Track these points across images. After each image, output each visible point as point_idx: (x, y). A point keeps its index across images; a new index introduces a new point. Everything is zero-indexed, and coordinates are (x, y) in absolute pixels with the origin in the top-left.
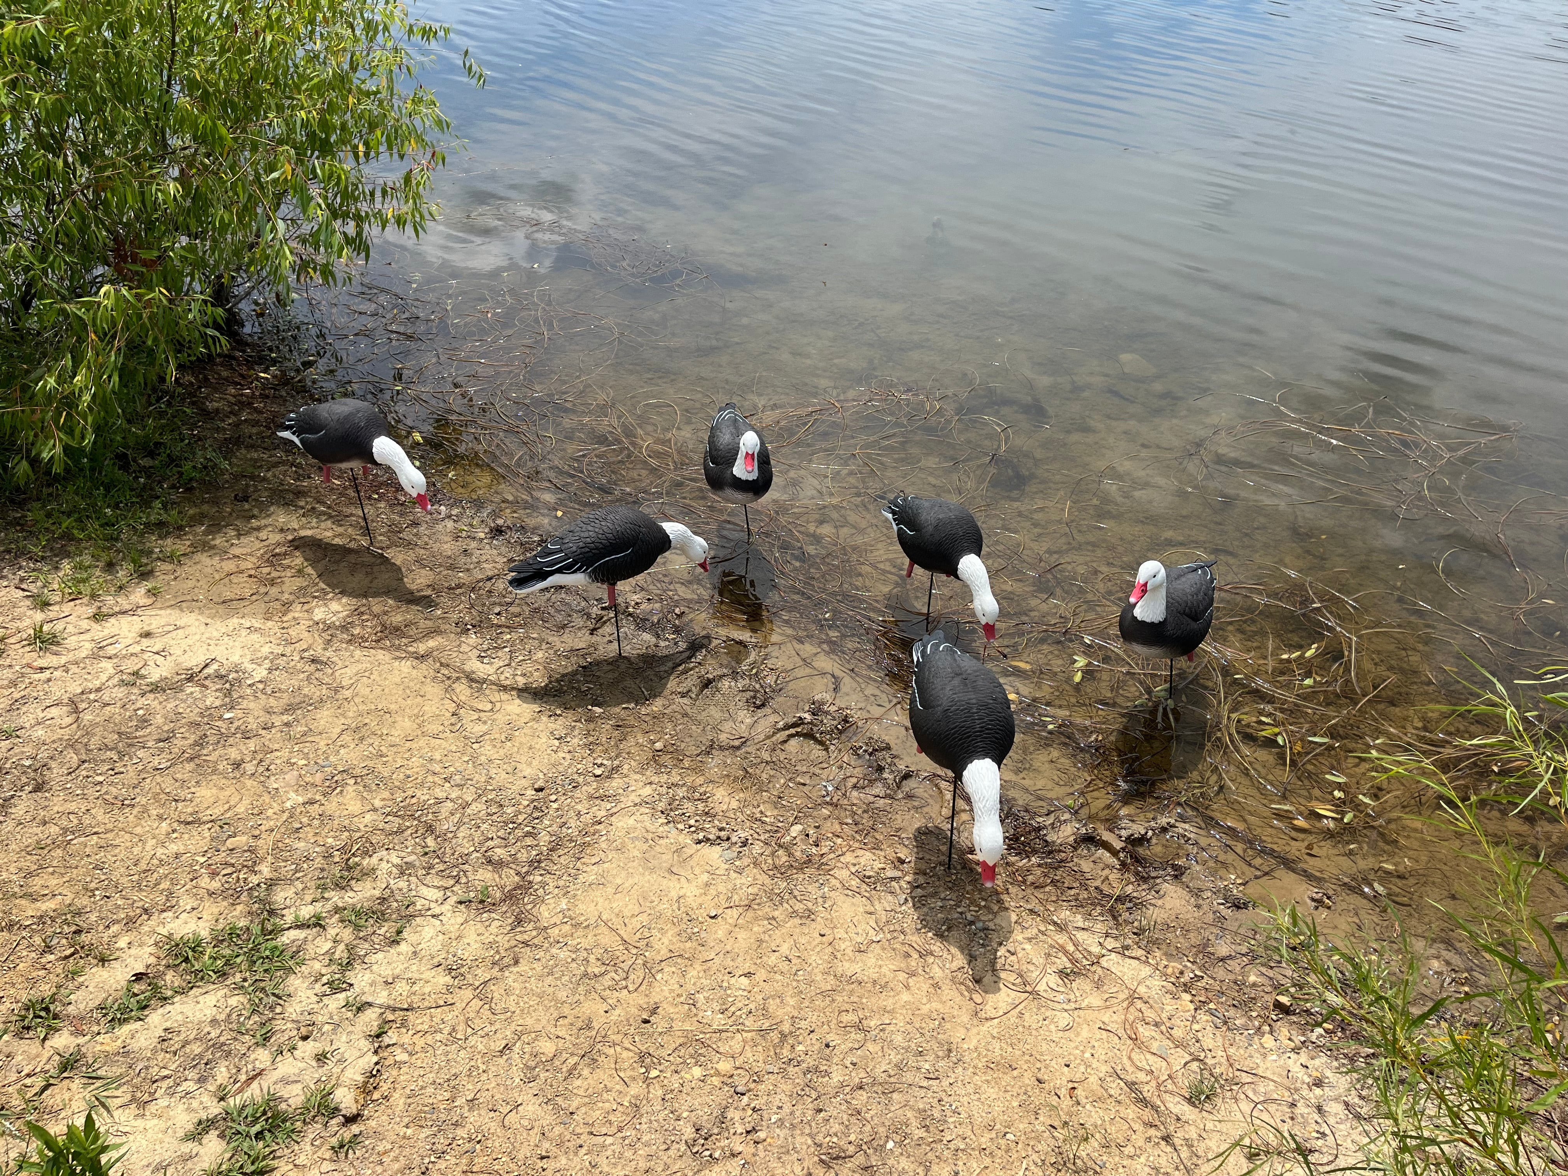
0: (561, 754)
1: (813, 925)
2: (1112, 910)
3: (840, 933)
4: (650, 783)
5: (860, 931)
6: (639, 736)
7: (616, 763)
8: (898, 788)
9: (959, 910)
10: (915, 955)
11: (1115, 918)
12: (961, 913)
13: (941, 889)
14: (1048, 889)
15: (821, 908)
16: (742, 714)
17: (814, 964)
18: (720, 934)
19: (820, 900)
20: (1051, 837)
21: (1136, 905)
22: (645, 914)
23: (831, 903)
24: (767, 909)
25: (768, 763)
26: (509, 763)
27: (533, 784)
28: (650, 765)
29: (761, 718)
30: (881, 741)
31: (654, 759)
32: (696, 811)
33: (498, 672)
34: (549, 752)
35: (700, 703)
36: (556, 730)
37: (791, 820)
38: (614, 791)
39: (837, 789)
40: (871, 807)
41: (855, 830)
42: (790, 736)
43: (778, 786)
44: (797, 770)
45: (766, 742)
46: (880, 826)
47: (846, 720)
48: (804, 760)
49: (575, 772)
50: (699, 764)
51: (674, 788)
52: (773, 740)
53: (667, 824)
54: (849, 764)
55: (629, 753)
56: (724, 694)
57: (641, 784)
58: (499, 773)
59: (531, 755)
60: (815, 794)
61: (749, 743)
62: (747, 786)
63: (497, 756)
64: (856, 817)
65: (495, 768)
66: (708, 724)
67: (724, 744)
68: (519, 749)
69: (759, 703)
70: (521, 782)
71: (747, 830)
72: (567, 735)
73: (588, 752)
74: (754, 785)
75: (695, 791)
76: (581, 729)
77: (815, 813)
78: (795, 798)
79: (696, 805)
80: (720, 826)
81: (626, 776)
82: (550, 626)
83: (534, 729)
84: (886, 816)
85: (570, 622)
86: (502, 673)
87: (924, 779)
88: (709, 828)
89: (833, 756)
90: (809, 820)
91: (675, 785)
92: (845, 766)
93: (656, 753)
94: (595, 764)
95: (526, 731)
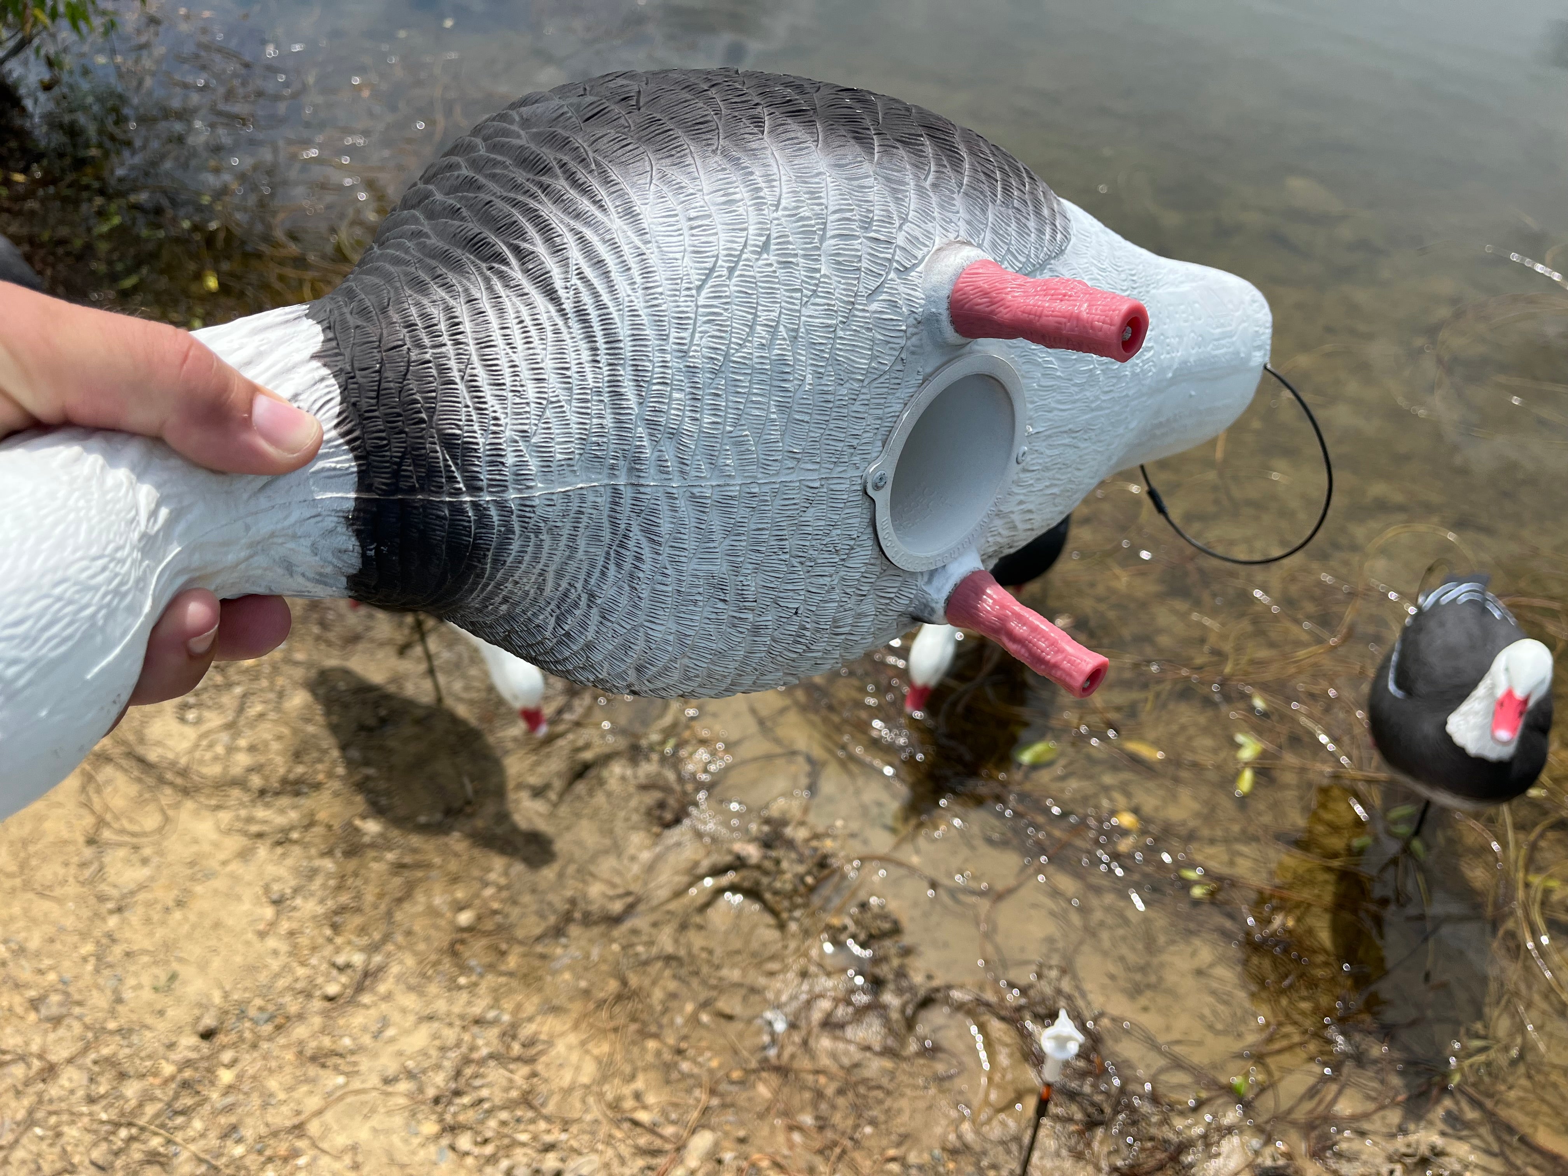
0: (272, 943)
4: (430, 1018)
6: (438, 888)
7: (377, 959)
16: (637, 839)
25: (669, 959)
26: (167, 962)
27: (198, 1019)
28: (441, 968)
29: (668, 849)
30: (884, 916)
31: (453, 951)
32: (507, 1090)
33: (204, 743)
34: (250, 936)
35: (564, 810)
36: (277, 879)
37: (695, 1115)
38: (354, 1039)
39: (793, 1026)
40: (854, 1079)
41: (817, 1145)
42: (719, 892)
43: (679, 1020)
44: (721, 979)
45: (673, 906)
46: (868, 1130)
47: (822, 863)
48: (738, 952)
49: (289, 988)
50: (537, 963)
51: (475, 1029)
52: (684, 900)
53: (438, 1137)
54: (820, 966)
55: (409, 933)
56: (609, 795)
57: (411, 1019)
58: (139, 987)
59: (213, 943)
60: (749, 1042)
61: (641, 907)
62: (621, 1020)
63: (147, 944)
64: (823, 1106)
65: (136, 974)
66: (571, 860)
67: (594, 908)
68: (194, 927)
69: (668, 816)
70: (177, 1014)
71: (600, 1146)
72: (296, 891)
73: (328, 932)
74: (634, 1019)
75: (514, 1037)
76: (329, 875)
77: (742, 1097)
78: (708, 1054)
79: (511, 1072)
80: (548, 1138)
81: (388, 997)
82: (331, 636)
83: (235, 878)
84: (880, 1102)
85: (368, 629)
86: (211, 746)
87: (959, 1007)
88: (523, 1145)
89: (793, 945)
90: (730, 1116)
91: (478, 1022)
92: (813, 969)
93: (459, 936)
94: (334, 965)
95: (219, 883)
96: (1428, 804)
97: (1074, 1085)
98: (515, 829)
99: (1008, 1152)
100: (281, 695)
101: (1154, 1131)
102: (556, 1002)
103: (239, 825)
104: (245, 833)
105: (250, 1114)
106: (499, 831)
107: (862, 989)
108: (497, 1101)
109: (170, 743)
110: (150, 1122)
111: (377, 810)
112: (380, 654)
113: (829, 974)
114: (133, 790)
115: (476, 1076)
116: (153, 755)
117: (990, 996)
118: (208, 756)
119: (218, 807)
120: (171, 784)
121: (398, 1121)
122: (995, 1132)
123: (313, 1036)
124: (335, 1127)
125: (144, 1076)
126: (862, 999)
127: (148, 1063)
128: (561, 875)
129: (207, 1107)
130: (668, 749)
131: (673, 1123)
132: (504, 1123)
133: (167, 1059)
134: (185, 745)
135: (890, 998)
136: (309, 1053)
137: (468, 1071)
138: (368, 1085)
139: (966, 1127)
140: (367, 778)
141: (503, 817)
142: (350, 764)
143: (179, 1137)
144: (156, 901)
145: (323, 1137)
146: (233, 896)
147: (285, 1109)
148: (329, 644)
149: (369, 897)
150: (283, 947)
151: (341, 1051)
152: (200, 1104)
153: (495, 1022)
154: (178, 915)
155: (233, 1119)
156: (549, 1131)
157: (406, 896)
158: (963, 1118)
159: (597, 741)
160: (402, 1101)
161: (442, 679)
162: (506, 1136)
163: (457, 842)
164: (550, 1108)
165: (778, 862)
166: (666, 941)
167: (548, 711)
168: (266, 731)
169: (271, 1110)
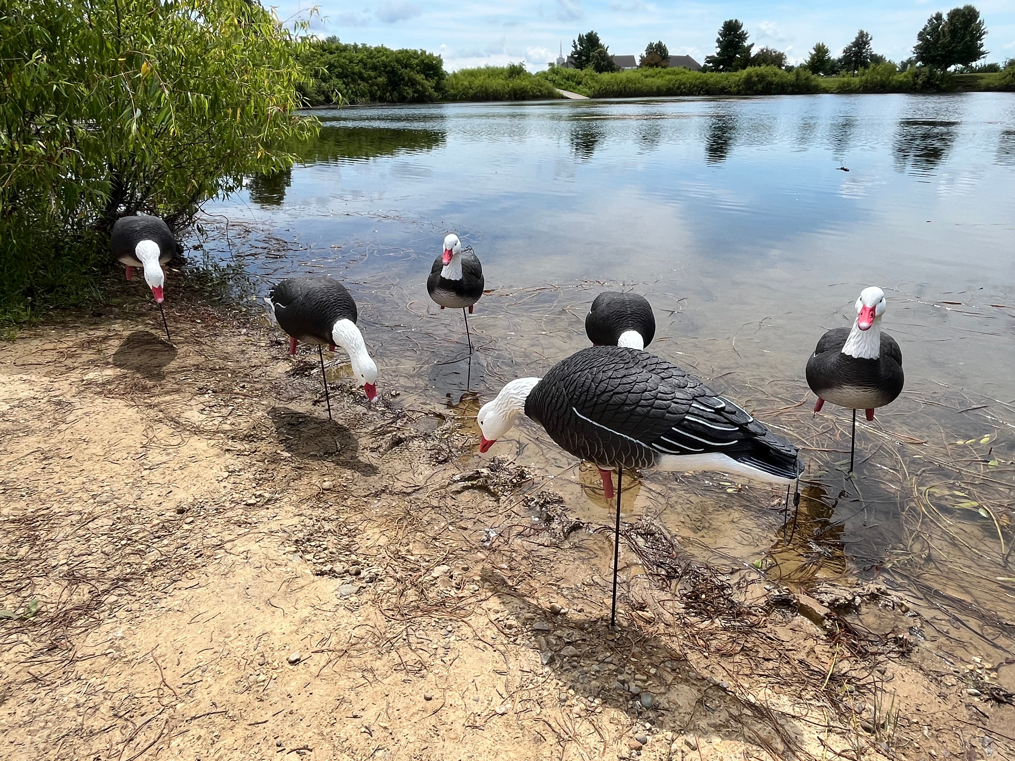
0: (224, 484)
1: (421, 683)
2: (829, 693)
3: (453, 698)
4: (301, 515)
5: (481, 697)
6: (314, 477)
7: (277, 496)
8: (566, 538)
9: (620, 677)
10: (551, 739)
11: (834, 704)
12: (623, 682)
13: (600, 648)
14: (738, 658)
15: (439, 662)
16: (423, 467)
17: (403, 742)
18: (292, 687)
19: (441, 651)
20: (737, 598)
21: (858, 688)
22: (211, 652)
23: (454, 656)
24: (368, 658)
26: (168, 487)
27: (178, 507)
29: (439, 471)
30: (554, 494)
34: (213, 481)
35: (387, 457)
36: (233, 465)
37: (439, 560)
39: (501, 535)
41: (509, 576)
43: (437, 528)
44: (462, 516)
46: (539, 575)
47: (522, 476)
48: (473, 507)
49: (229, 501)
50: (362, 504)
52: (447, 489)
53: (293, 552)
54: (518, 513)
56: (410, 451)
57: (291, 515)
58: (151, 494)
59: (194, 482)
60: (475, 538)
61: (422, 491)
62: (403, 525)
63: (160, 481)
64: (514, 563)
65: (151, 490)
66: (387, 474)
67: (397, 490)
68: (186, 477)
69: (441, 459)
70: (168, 504)
72: (242, 470)
73: (254, 485)
74: (411, 525)
75: (344, 526)
76: (260, 467)
77: (468, 556)
78: (451, 541)
79: (340, 538)
87: (596, 530)
89: (503, 506)
90: (460, 562)
93: (321, 491)
98: (360, 462)
102: (370, 518)
103: (219, 445)
104: (222, 449)
106: (352, 461)
109: (192, 418)
110: (140, 539)
111: (290, 449)
112: (305, 403)
113: (522, 518)
114: (170, 431)
116: (181, 421)
118: (209, 423)
119: (209, 439)
120: (188, 431)
121: (275, 545)
123: (237, 517)
124: (239, 545)
126: (540, 526)
128: (381, 478)
129: (173, 537)
131: (427, 561)
132: (333, 553)
133: (158, 519)
134: (199, 419)
135: (556, 526)
136: (233, 521)
137: (317, 535)
138: (261, 532)
140: (288, 438)
141: (354, 457)
142: (279, 433)
143: (155, 546)
144: (169, 467)
145: (232, 549)
146: (209, 468)
147: (214, 540)
150: (230, 487)
151: (250, 523)
152: (169, 535)
153: (335, 520)
155: (186, 542)
158: (594, 574)
165: (497, 475)
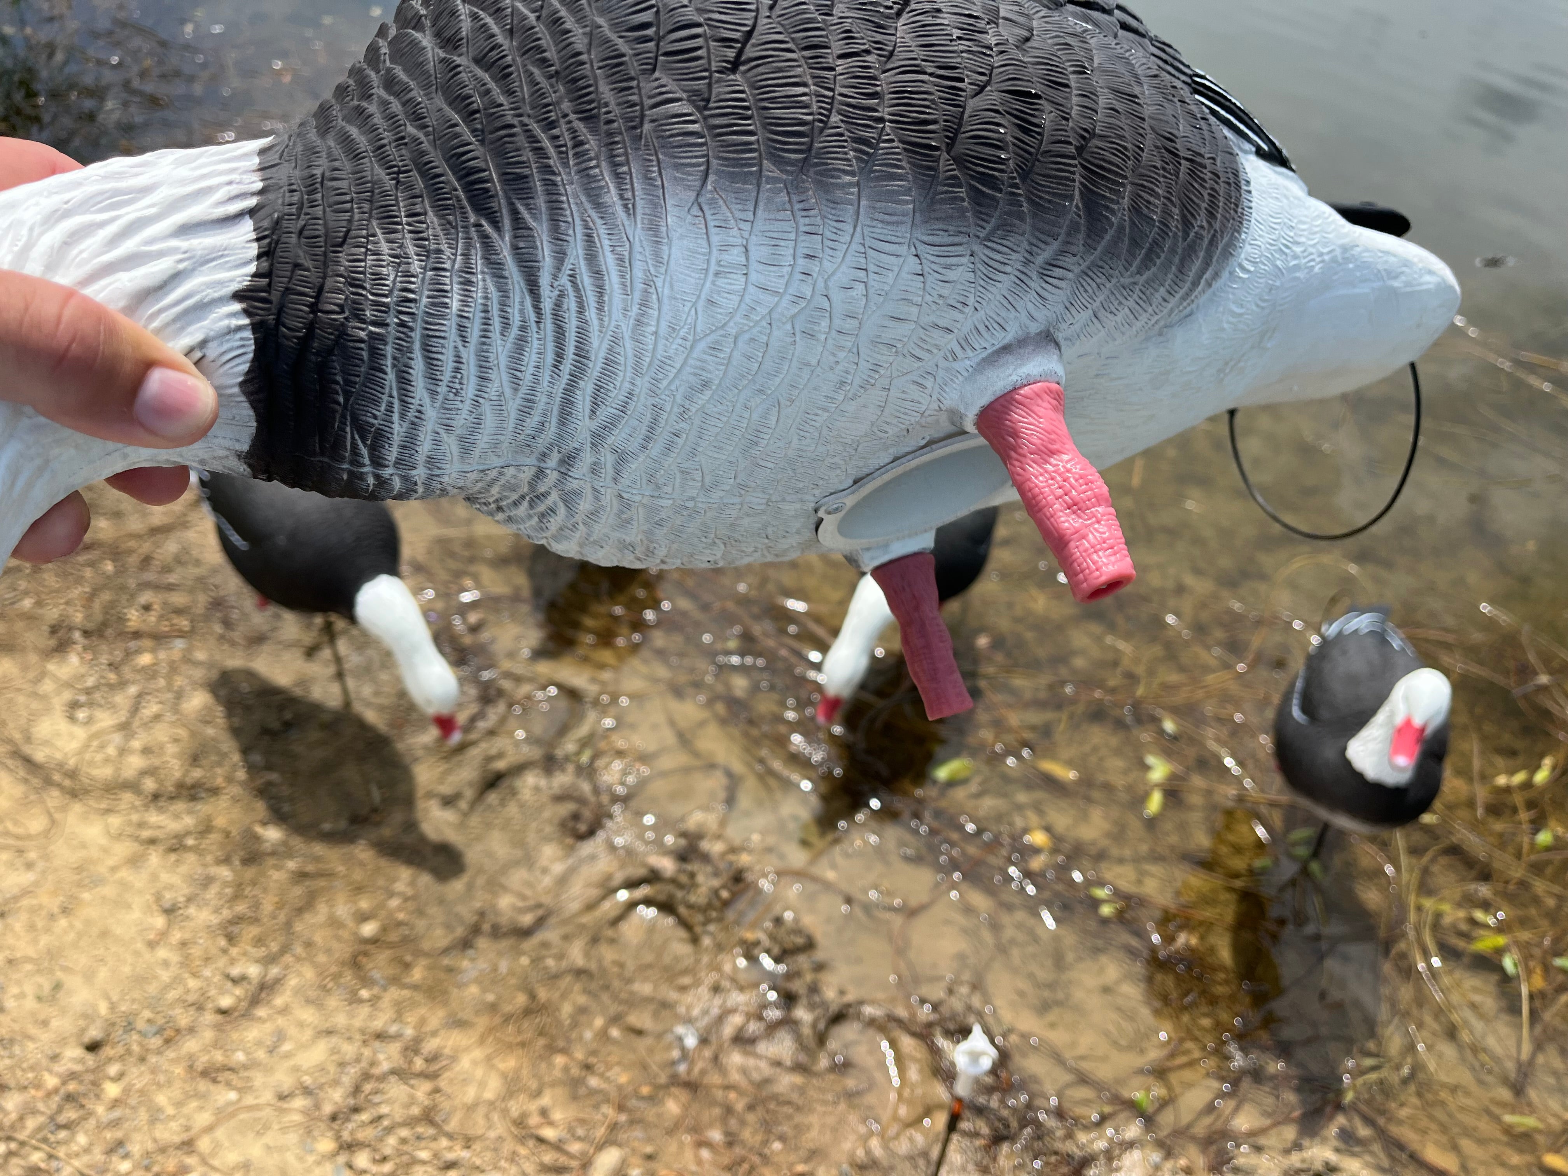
0: (162, 953)
4: (329, 1032)
7: (274, 971)
25: (580, 973)
26: (51, 971)
27: (83, 1031)
28: (342, 980)
29: (582, 861)
30: (797, 931)
31: (355, 963)
32: (408, 1106)
33: (95, 743)
34: (139, 945)
35: (475, 820)
36: (170, 887)
37: (600, 1132)
38: (247, 1054)
39: (704, 1041)
40: (764, 1094)
41: (726, 1160)
42: (632, 905)
43: (588, 1035)
44: (632, 993)
45: (586, 919)
46: (777, 1146)
47: (738, 878)
48: (649, 966)
49: (181, 1001)
50: (442, 975)
51: (377, 1044)
52: (597, 913)
53: (334, 1155)
54: (733, 980)
55: (309, 945)
56: (522, 806)
57: (308, 1034)
58: (22, 996)
59: (101, 952)
60: (660, 1057)
61: (553, 920)
62: (528, 1035)
63: (31, 952)
64: (733, 1123)
65: (19, 983)
66: (480, 871)
67: (504, 920)
68: (80, 935)
69: (583, 828)
70: (62, 1024)
71: (503, 1163)
72: (190, 900)
73: (223, 942)
74: (541, 1033)
75: (417, 1052)
76: (226, 884)
77: (650, 1113)
78: (617, 1069)
79: (412, 1087)
80: (450, 1156)
81: (284, 1011)
82: (236, 635)
83: (125, 886)
84: (789, 1117)
85: (274, 629)
86: (102, 747)
87: (871, 1022)
88: (424, 1163)
89: (705, 959)
90: (638, 1133)
91: (380, 1036)
92: (726, 984)
93: (363, 947)
94: (228, 977)
95: (109, 891)
96: (1326, 827)
97: (981, 1100)
98: (423, 839)
99: (916, 1167)
100: (179, 695)
101: (1058, 1145)
102: (461, 1015)
103: (129, 830)
104: (137, 839)
105: (137, 1129)
106: (408, 839)
107: (775, 1005)
108: (398, 1118)
109: (59, 743)
110: (31, 1137)
111: (279, 816)
112: (287, 656)
113: (742, 989)
114: (19, 790)
115: (376, 1092)
116: (40, 755)
117: (902, 1012)
118: (99, 757)
119: (108, 811)
120: (59, 786)
121: (292, 1138)
122: (903, 1147)
123: (205, 1050)
124: (226, 1144)
125: (25, 1088)
126: (774, 1014)
127: (30, 1075)
128: (470, 887)
129: (92, 1122)
130: (585, 758)
131: (579, 1139)
132: (404, 1141)
133: (50, 1071)
134: (74, 745)
135: (802, 1014)
136: (200, 1066)
137: (368, 1087)
138: (262, 1100)
139: (875, 1144)
140: (270, 784)
141: (411, 826)
142: (251, 768)
143: (61, 1152)
144: (40, 907)
145: (214, 1153)
146: (121, 904)
147: (174, 1125)
148: (233, 644)
149: (268, 905)
150: (174, 958)
151: (232, 1065)
152: (84, 1118)
153: (397, 1037)
154: (63, 922)
155: (119, 1134)
156: (450, 1149)
157: (307, 905)
158: (871, 1133)
159: (510, 750)
160: (297, 1118)
161: (351, 683)
162: (407, 1153)
163: (362, 852)
164: (452, 1125)
165: (692, 875)
166: (576, 954)
167: (462, 718)
168: (161, 733)
169: (159, 1126)
